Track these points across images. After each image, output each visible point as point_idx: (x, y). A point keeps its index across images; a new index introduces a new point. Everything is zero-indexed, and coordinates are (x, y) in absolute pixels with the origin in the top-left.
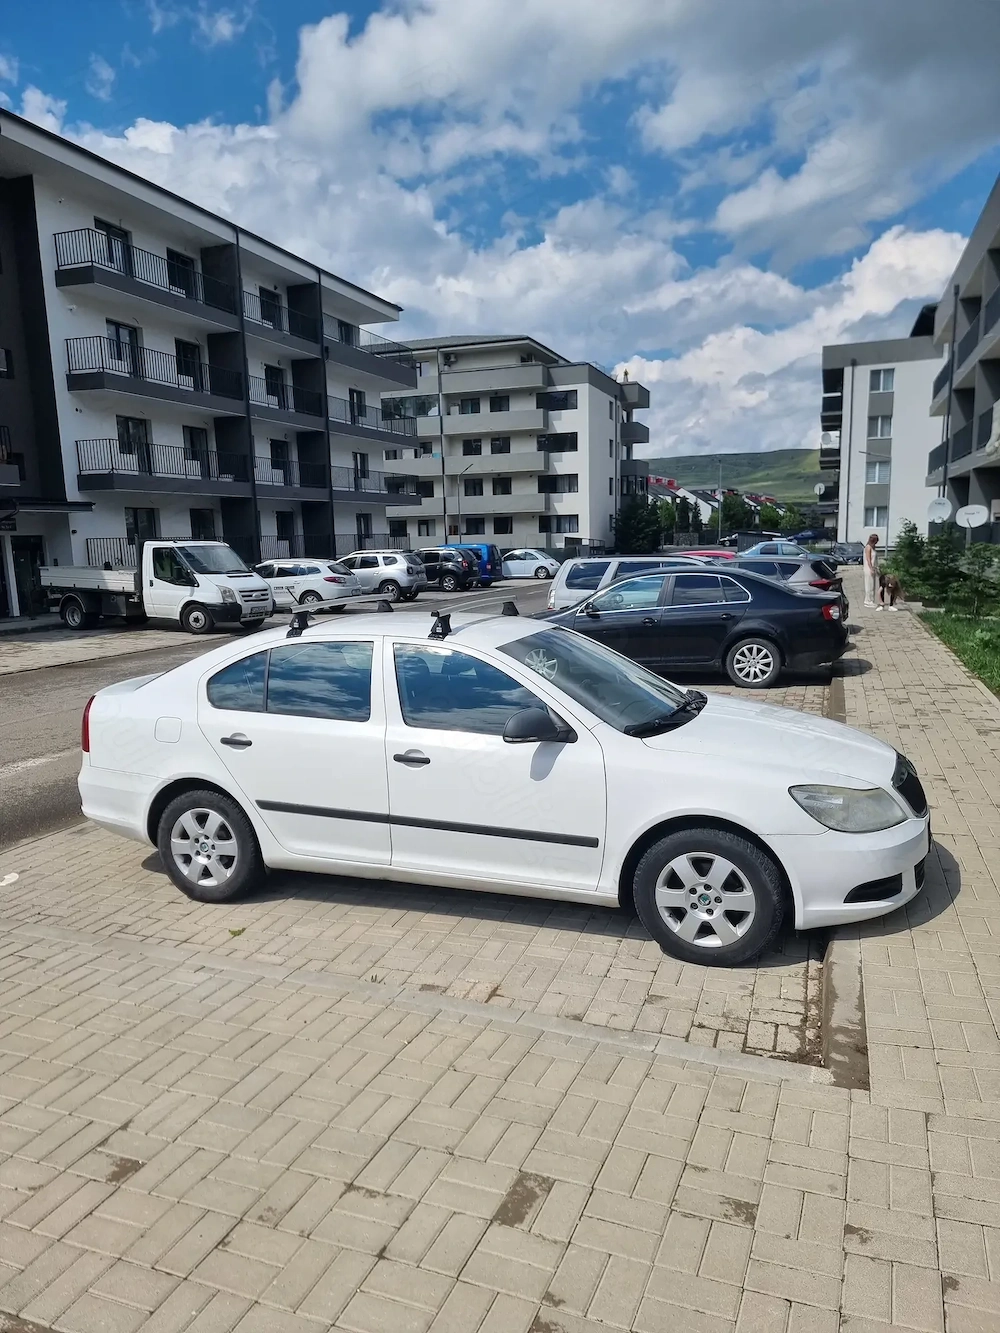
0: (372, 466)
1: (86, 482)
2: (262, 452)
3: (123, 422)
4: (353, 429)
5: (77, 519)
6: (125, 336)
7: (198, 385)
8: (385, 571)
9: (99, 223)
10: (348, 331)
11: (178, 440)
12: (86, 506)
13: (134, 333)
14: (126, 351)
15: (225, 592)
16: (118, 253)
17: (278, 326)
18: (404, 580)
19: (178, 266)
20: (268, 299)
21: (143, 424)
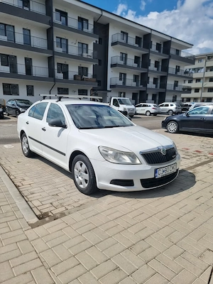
0: (179, 84)
1: (111, 86)
2: (151, 80)
3: (121, 74)
4: (176, 75)
5: (109, 94)
6: (124, 56)
7: (138, 66)
8: (170, 107)
9: (122, 32)
10: (178, 52)
11: (132, 78)
12: (110, 91)
13: (126, 55)
14: (124, 59)
15: (125, 109)
16: (125, 38)
17: (160, 52)
18: (174, 110)
19: (138, 40)
20: (158, 46)
21: (125, 75)
